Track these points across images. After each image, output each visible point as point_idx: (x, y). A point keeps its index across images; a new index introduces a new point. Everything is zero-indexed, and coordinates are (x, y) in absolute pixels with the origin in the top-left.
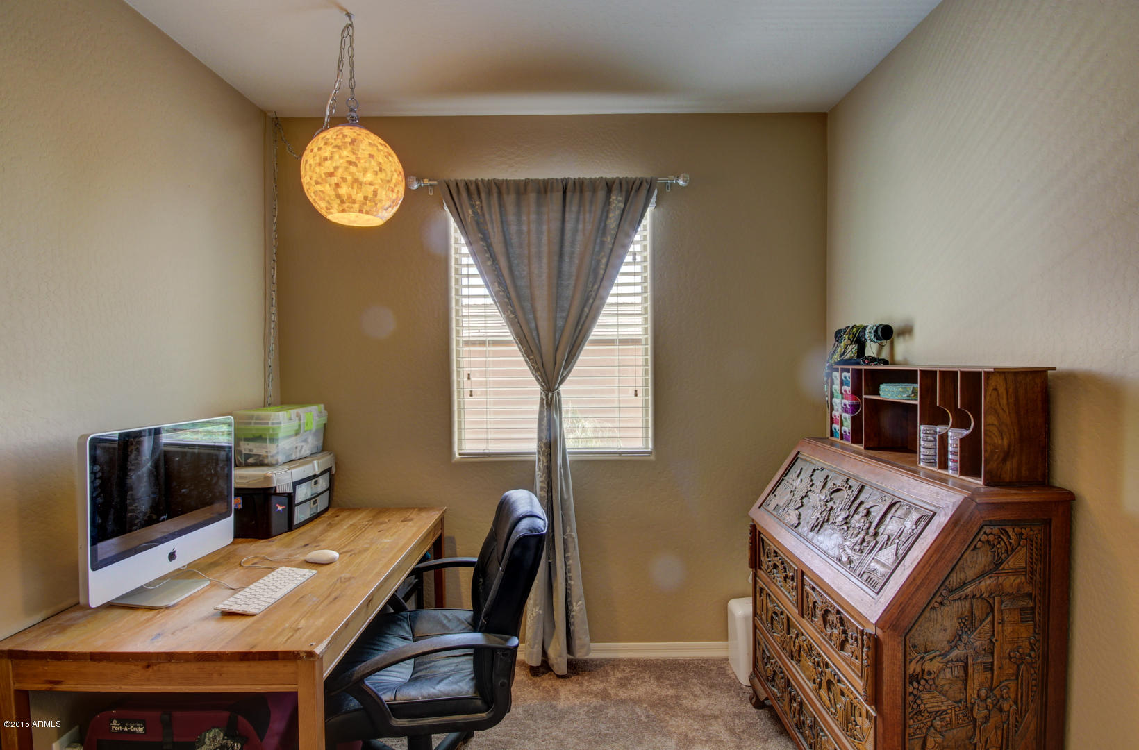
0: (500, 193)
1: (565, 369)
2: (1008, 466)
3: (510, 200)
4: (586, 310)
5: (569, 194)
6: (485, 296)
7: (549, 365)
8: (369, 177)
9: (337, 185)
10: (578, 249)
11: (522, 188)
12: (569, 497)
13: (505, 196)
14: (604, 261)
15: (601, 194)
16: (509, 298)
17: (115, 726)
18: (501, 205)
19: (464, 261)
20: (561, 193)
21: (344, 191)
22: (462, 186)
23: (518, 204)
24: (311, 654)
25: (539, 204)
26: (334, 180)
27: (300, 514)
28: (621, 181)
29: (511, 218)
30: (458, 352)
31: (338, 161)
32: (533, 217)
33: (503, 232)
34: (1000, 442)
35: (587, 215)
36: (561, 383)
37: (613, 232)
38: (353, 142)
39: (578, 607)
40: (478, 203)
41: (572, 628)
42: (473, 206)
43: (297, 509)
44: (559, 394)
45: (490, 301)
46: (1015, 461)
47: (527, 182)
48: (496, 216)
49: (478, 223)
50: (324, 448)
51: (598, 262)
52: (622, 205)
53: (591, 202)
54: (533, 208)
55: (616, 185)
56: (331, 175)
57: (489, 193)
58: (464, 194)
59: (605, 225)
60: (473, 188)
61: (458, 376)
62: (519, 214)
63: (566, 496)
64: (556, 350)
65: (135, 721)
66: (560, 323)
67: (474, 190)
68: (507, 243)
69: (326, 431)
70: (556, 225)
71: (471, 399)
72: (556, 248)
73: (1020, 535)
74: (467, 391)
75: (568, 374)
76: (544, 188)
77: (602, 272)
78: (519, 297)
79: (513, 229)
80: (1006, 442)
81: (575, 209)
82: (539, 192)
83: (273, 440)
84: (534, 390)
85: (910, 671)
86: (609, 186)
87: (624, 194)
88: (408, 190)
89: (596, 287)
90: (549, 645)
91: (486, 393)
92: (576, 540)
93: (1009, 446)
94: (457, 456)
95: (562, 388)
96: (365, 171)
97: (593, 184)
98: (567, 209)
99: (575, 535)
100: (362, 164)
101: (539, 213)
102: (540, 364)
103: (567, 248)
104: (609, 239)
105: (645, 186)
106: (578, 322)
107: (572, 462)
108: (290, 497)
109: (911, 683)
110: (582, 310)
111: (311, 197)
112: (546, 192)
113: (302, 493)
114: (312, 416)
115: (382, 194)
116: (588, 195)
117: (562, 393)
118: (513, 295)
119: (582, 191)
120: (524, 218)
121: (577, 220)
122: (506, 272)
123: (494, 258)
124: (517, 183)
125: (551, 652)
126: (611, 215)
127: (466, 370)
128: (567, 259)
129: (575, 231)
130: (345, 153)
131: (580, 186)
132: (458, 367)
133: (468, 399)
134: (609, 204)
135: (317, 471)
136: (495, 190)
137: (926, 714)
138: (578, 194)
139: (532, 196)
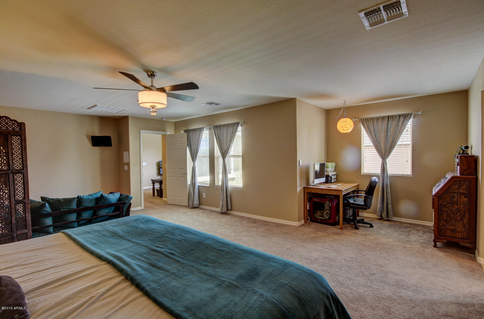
0: (373, 120)
1: (387, 156)
2: (465, 172)
3: (375, 121)
4: (393, 143)
5: (389, 119)
6: (369, 141)
7: (384, 155)
8: (348, 126)
9: (343, 128)
10: (392, 130)
11: (378, 119)
12: (388, 183)
13: (374, 120)
14: (398, 132)
15: (397, 118)
16: (374, 141)
17: (315, 200)
18: (373, 122)
19: (365, 134)
20: (387, 119)
21: (344, 129)
22: (364, 120)
23: (377, 122)
24: (342, 190)
25: (382, 121)
26: (343, 127)
27: (333, 181)
28: (403, 115)
29: (375, 125)
30: (363, 148)
31: (343, 125)
32: (381, 124)
33: (374, 128)
34: (463, 168)
35: (394, 123)
36: (387, 159)
37: (401, 126)
38: (346, 121)
39: (390, 206)
40: (368, 122)
41: (388, 211)
42: (367, 123)
43: (332, 180)
44: (386, 161)
45: (370, 141)
46: (467, 171)
47: (379, 117)
48: (372, 125)
49: (368, 126)
50: (335, 171)
51: (397, 133)
52: (403, 120)
53: (395, 120)
54: (381, 122)
55: (402, 115)
56: (342, 127)
57: (370, 120)
58: (365, 121)
59: (399, 125)
60: (367, 119)
61: (363, 157)
62: (377, 124)
63: (387, 183)
64: (386, 152)
65: (318, 199)
66: (387, 146)
67: (367, 120)
68: (374, 130)
69: (335, 167)
70: (386, 125)
71: (366, 162)
72: (386, 130)
73: (464, 183)
74: (365, 160)
75: (388, 157)
76: (383, 118)
77: (397, 135)
78: (377, 141)
79: (376, 127)
80: (465, 168)
81: (391, 121)
82: (382, 119)
83: (328, 168)
84: (380, 160)
85: (440, 203)
86: (400, 116)
87: (404, 117)
88: (353, 122)
89: (396, 138)
90: (382, 214)
91: (369, 161)
92: (390, 192)
93: (466, 169)
94: (362, 174)
95: (387, 160)
96: (347, 126)
97: (396, 116)
98: (389, 122)
99: (389, 191)
100: (347, 125)
101: (382, 123)
102: (381, 155)
103: (389, 130)
104: (399, 128)
105: (409, 115)
106: (391, 145)
107: (389, 176)
108: (331, 177)
109: (440, 205)
110: (392, 143)
111: (339, 130)
112: (384, 118)
113: (333, 177)
114: (333, 164)
115: (350, 128)
116: (394, 118)
117: (387, 161)
118: (375, 140)
119: (393, 118)
120: (378, 124)
121: (392, 124)
122: (374, 136)
123: (371, 133)
124: (377, 117)
125: (383, 215)
126: (400, 122)
127: (365, 156)
128: (389, 132)
129: (391, 126)
130: (345, 123)
131: (392, 117)
132: (363, 155)
133: (365, 162)
134: (400, 120)
135: (335, 174)
136: (372, 119)
137: (444, 211)
138: (392, 119)
139: (380, 120)
